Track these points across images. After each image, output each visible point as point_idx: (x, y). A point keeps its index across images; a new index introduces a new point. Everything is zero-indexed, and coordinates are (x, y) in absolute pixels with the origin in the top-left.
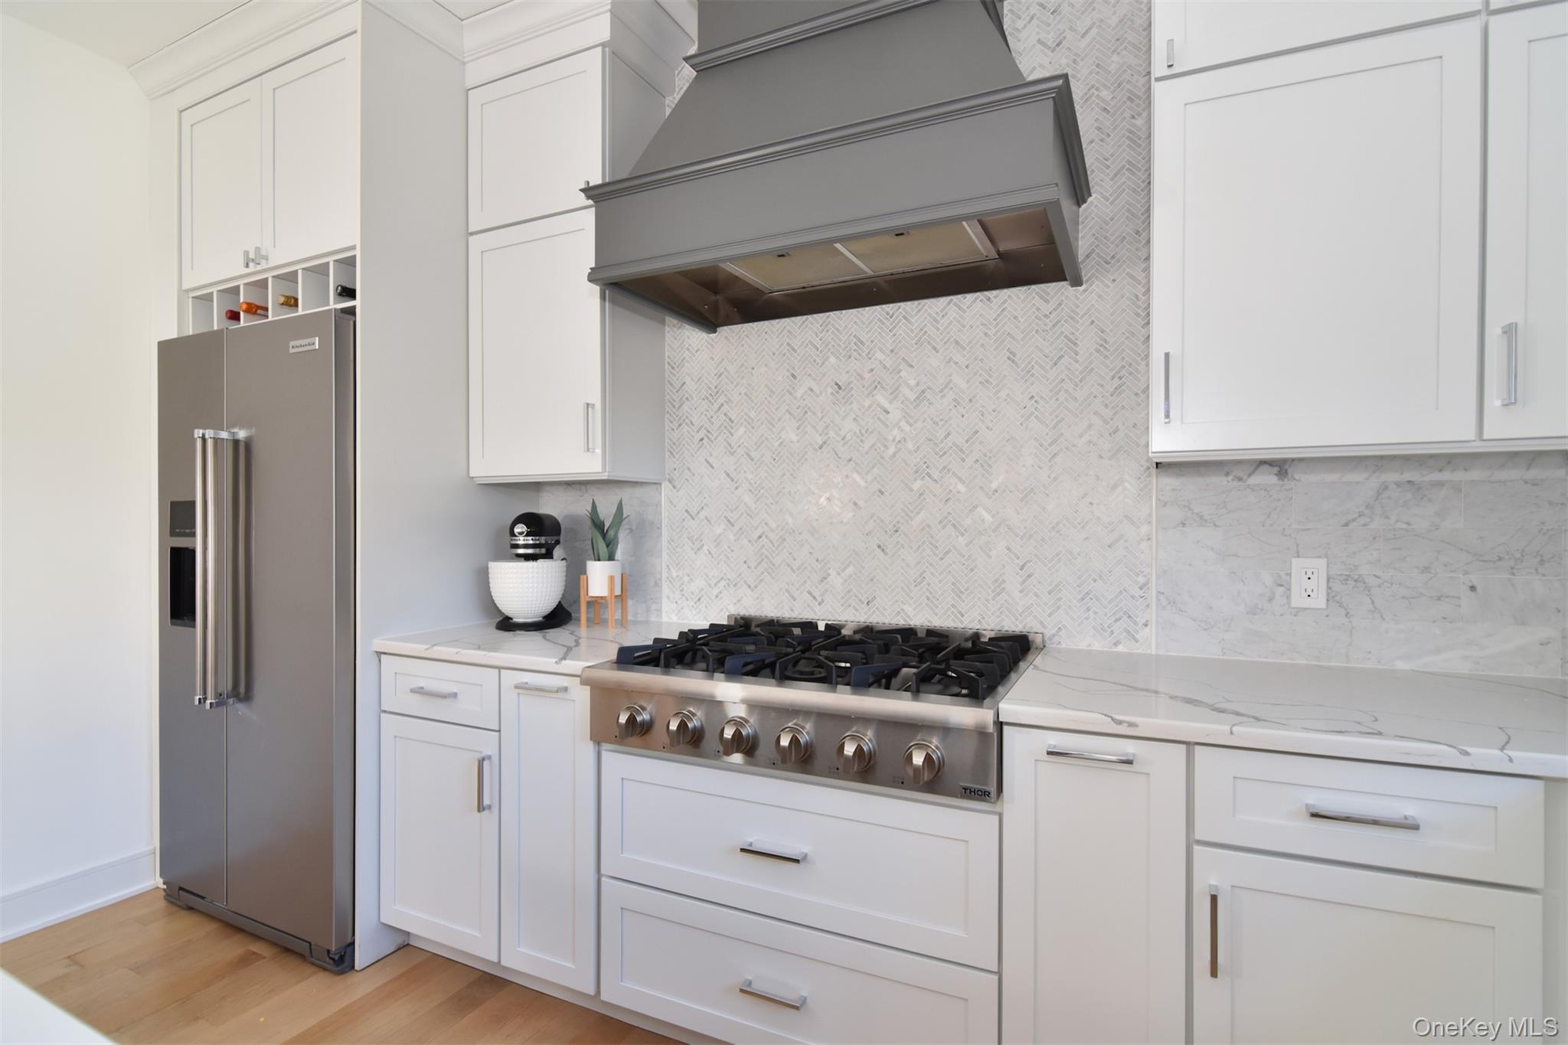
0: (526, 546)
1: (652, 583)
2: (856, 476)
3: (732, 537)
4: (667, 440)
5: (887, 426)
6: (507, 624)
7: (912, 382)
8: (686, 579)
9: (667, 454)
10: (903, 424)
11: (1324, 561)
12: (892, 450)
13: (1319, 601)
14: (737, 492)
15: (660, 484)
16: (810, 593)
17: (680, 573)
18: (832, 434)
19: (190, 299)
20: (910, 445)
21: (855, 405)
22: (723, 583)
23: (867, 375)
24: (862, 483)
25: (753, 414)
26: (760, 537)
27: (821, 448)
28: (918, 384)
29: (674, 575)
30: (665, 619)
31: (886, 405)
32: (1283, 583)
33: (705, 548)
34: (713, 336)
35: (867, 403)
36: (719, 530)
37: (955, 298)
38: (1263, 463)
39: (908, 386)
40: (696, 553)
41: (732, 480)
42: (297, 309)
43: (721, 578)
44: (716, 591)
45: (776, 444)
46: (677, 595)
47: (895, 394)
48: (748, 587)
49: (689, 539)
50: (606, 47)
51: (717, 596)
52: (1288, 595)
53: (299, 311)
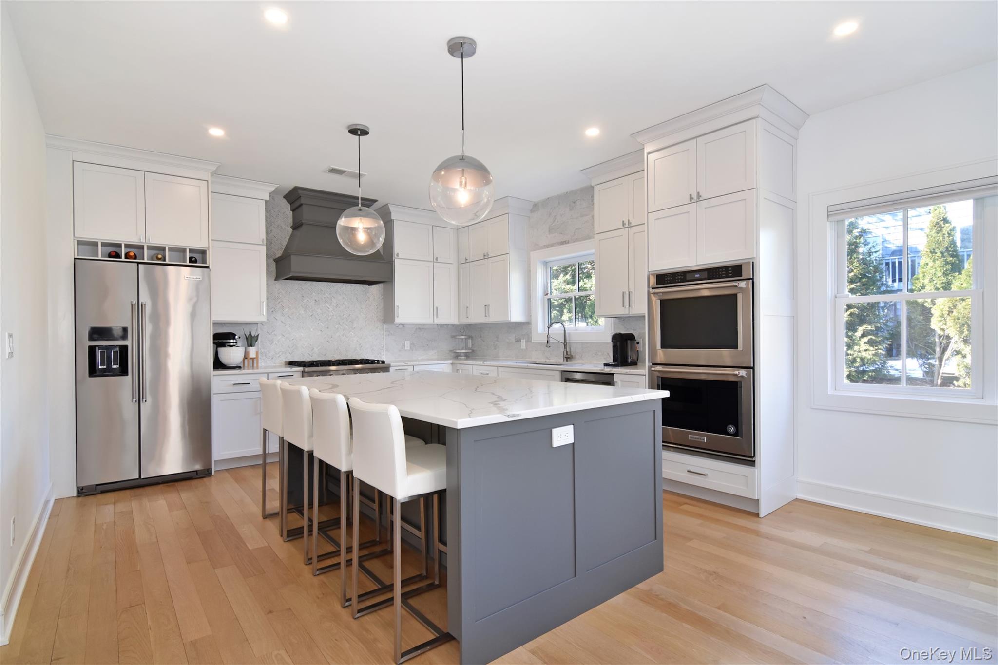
0: (233, 343)
2: (321, 324)
3: (284, 340)
5: (329, 312)
7: (335, 302)
8: (267, 352)
10: (333, 312)
11: (409, 341)
12: (330, 318)
13: (409, 349)
17: (265, 351)
18: (314, 313)
20: (335, 317)
21: (320, 306)
23: (323, 299)
24: (323, 325)
25: (290, 305)
26: (293, 339)
28: (336, 303)
29: (263, 351)
31: (328, 306)
32: (404, 346)
33: (274, 343)
35: (324, 306)
38: (401, 324)
40: (271, 345)
41: (284, 323)
42: (164, 260)
43: (280, 351)
44: (278, 355)
45: (298, 314)
46: (264, 357)
47: (331, 304)
48: (290, 353)
49: (269, 340)
50: (266, 202)
51: (279, 357)
52: (404, 348)
53: (167, 262)
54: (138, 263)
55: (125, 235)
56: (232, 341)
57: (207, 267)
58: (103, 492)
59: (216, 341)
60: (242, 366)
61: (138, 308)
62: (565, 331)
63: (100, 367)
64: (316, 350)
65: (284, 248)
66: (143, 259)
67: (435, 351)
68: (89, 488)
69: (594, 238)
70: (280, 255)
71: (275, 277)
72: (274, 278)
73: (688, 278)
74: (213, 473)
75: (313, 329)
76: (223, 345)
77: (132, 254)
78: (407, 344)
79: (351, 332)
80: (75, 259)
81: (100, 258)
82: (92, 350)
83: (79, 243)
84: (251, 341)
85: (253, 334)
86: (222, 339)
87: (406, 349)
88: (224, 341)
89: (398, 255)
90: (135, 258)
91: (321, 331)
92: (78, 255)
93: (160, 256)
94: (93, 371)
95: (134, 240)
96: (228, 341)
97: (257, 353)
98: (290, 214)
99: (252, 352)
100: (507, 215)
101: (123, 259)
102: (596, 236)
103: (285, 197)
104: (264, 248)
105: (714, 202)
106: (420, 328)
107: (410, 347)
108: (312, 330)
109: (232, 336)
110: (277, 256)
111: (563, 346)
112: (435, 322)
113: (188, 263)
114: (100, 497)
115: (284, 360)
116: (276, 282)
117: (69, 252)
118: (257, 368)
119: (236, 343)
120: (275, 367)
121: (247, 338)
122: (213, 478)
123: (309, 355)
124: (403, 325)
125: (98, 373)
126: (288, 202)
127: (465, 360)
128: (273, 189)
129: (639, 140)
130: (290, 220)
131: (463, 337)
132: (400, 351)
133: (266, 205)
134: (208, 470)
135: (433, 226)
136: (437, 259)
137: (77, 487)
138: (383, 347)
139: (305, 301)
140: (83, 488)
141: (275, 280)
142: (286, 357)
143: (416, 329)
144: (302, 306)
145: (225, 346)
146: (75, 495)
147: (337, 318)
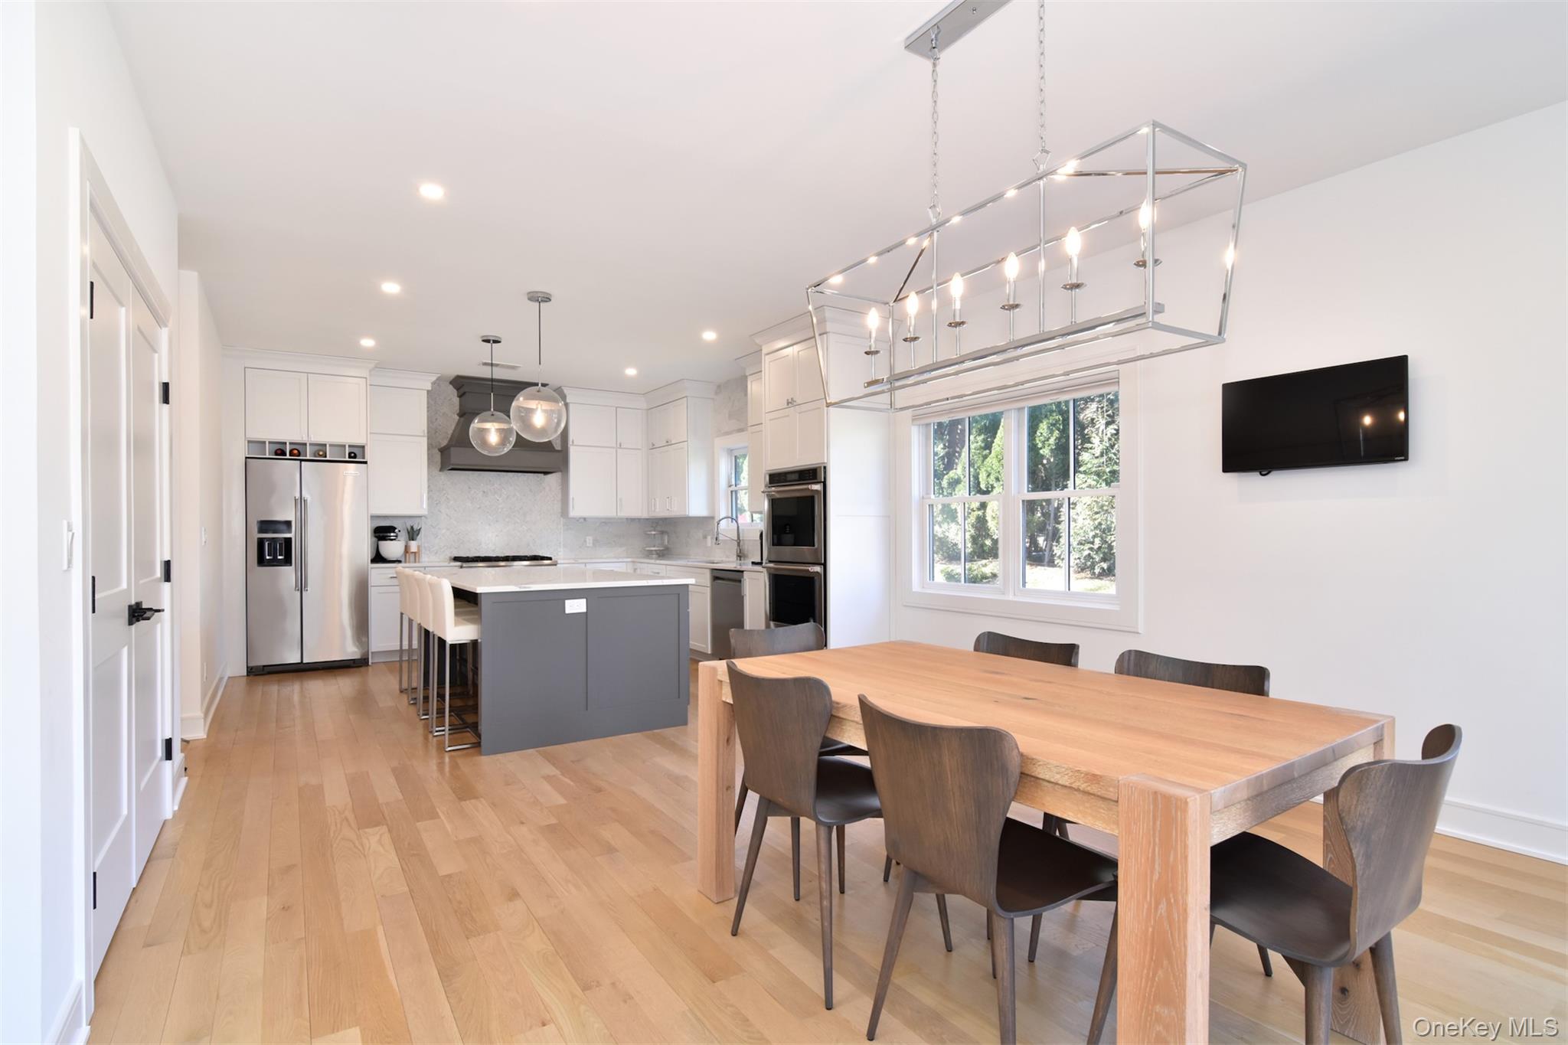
0: (394, 536)
2: (490, 517)
5: (499, 503)
7: (505, 493)
8: (431, 547)
10: (503, 504)
11: (591, 537)
12: (500, 510)
13: (591, 545)
14: (450, 520)
17: (429, 545)
18: (482, 505)
20: (505, 509)
21: (489, 497)
24: (492, 519)
27: (479, 508)
28: (507, 493)
29: (426, 546)
31: (498, 498)
33: (438, 537)
35: (493, 497)
40: (434, 538)
41: (449, 516)
42: (326, 457)
43: (445, 546)
45: (464, 506)
46: (427, 552)
47: (501, 496)
48: (455, 548)
49: (432, 534)
50: (428, 391)
51: (443, 551)
52: (584, 544)
53: (328, 458)
54: (301, 460)
55: (289, 435)
56: (392, 534)
57: (366, 463)
58: (269, 673)
59: (377, 535)
60: (403, 560)
61: (301, 503)
62: (738, 527)
63: (268, 558)
65: (449, 436)
66: (306, 456)
67: (624, 548)
68: (257, 667)
69: (747, 430)
70: (445, 444)
71: (440, 467)
72: (439, 469)
73: (788, 479)
74: (370, 664)
76: (384, 538)
77: (296, 452)
78: (589, 540)
79: (524, 527)
80: (246, 458)
81: (267, 456)
82: (261, 542)
83: (249, 442)
84: (413, 534)
85: (415, 528)
86: (382, 533)
87: (588, 545)
88: (386, 534)
89: (573, 442)
90: (299, 455)
91: (490, 524)
92: (248, 454)
93: (321, 453)
94: (261, 561)
95: (297, 439)
96: (389, 534)
97: (419, 547)
98: (456, 400)
99: (414, 546)
100: (685, 399)
101: (288, 457)
102: (749, 428)
103: (451, 383)
104: (426, 439)
105: (804, 408)
106: (606, 522)
107: (593, 544)
109: (392, 529)
110: (442, 446)
111: (736, 543)
112: (619, 514)
113: (347, 459)
114: (267, 677)
115: (449, 555)
116: (441, 473)
117: (240, 452)
118: (419, 562)
119: (396, 536)
120: (439, 562)
121: (409, 533)
122: (370, 668)
124: (585, 519)
125: (266, 563)
126: (455, 388)
127: (657, 559)
128: (434, 379)
129: (758, 341)
130: (457, 408)
131: (653, 533)
132: (580, 547)
133: (428, 394)
134: (365, 659)
135: (616, 408)
136: (620, 445)
137: (247, 667)
138: (560, 543)
139: (472, 492)
140: (252, 668)
141: (441, 470)
142: (451, 552)
143: (600, 523)
144: (468, 497)
145: (386, 540)
146: (245, 674)
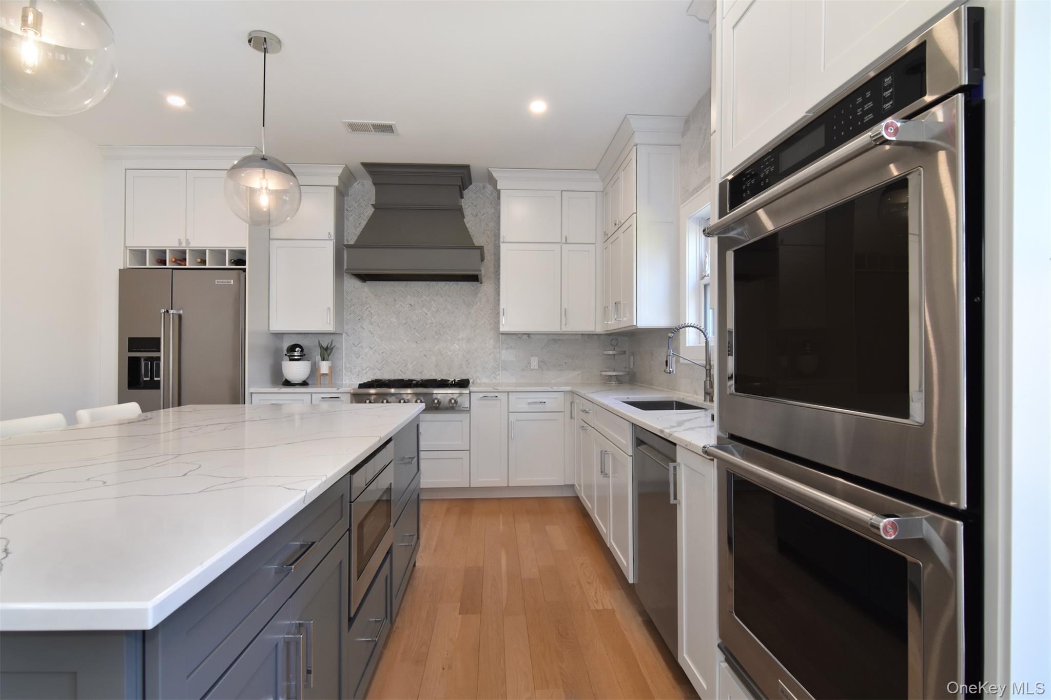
0: (298, 356)
1: (338, 370)
2: (417, 334)
3: (371, 353)
4: (345, 319)
5: (427, 319)
6: (287, 383)
7: (435, 306)
8: (353, 368)
9: (345, 324)
10: (432, 319)
11: (537, 358)
12: (428, 326)
13: (536, 367)
14: (374, 338)
15: (342, 334)
16: (401, 371)
17: (350, 366)
18: (409, 320)
19: (128, 251)
20: (434, 325)
21: (416, 312)
22: (368, 369)
23: (421, 303)
24: (419, 336)
25: (380, 312)
26: (382, 353)
27: (405, 324)
28: (437, 307)
29: (348, 366)
30: (344, 382)
31: (426, 312)
32: (529, 363)
33: (361, 357)
34: (364, 284)
35: (420, 311)
36: (366, 350)
37: (448, 282)
38: (524, 334)
39: (434, 307)
40: (357, 359)
41: (372, 333)
43: (367, 367)
44: (365, 371)
45: (389, 322)
46: (349, 374)
48: (378, 369)
49: (354, 353)
51: (366, 373)
52: (530, 366)
62: (707, 344)
64: (410, 366)
75: (407, 341)
78: (534, 362)
84: (324, 354)
87: (533, 367)
89: (504, 239)
91: (417, 342)
97: (331, 368)
99: (325, 366)
104: (332, 244)
106: (556, 340)
107: (539, 366)
108: (405, 341)
112: (563, 329)
118: (335, 385)
123: (401, 373)
125: (144, 386)
127: (615, 387)
128: (340, 171)
131: (611, 353)
132: (523, 370)
133: (335, 189)
135: (561, 191)
136: (566, 240)
138: (498, 365)
139: (397, 306)
142: (374, 374)
143: (549, 340)
144: (393, 312)
147: (436, 326)
